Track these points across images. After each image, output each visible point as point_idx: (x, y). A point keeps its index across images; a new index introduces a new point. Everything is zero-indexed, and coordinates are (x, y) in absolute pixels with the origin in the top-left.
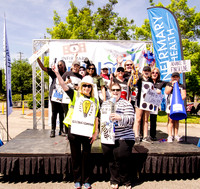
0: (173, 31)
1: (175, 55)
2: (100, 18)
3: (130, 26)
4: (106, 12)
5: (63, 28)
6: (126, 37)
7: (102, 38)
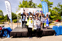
0: (47, 6)
1: (47, 11)
2: (29, 3)
4: (31, 2)
5: (22, 5)
7: (30, 7)
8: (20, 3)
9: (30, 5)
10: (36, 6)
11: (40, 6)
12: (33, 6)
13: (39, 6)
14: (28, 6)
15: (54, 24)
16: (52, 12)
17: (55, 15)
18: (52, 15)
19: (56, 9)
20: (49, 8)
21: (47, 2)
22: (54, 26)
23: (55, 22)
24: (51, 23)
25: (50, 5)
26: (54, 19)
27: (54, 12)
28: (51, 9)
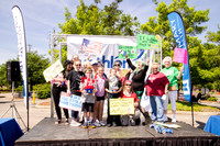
2: (106, 15)
3: (134, 22)
4: (112, 10)
5: (74, 23)
6: (130, 33)
7: (109, 33)
8: (68, 16)
9: (110, 21)
10: (133, 28)
11: (150, 28)
12: (122, 26)
13: (145, 29)
14: (100, 28)
15: (213, 104)
16: (206, 52)
17: (218, 64)
18: (204, 67)
21: (182, 12)
22: (214, 113)
24: (203, 102)
26: (214, 85)
27: (213, 51)
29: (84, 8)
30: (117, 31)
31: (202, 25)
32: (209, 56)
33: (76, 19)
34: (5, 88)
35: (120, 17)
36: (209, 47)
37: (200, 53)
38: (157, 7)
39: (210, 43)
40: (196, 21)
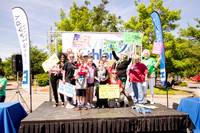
2: (95, 14)
3: (118, 20)
4: (100, 11)
5: (68, 22)
6: (115, 30)
7: (97, 30)
8: (63, 15)
9: (98, 20)
10: (118, 26)
11: (132, 25)
12: (108, 24)
13: (128, 26)
14: (90, 25)
15: (184, 88)
16: (178, 45)
17: (188, 55)
18: (177, 58)
19: (193, 33)
20: (166, 32)
21: (159, 12)
22: (185, 96)
23: (190, 83)
24: (176, 87)
25: (171, 22)
26: (185, 73)
27: (185, 44)
28: (175, 34)
29: (76, 9)
30: (104, 28)
31: (175, 23)
32: (181, 48)
33: (69, 19)
34: (11, 77)
35: (107, 16)
36: (181, 41)
37: (174, 46)
38: (138, 8)
39: (182, 38)
40: (170, 19)
